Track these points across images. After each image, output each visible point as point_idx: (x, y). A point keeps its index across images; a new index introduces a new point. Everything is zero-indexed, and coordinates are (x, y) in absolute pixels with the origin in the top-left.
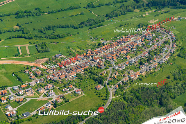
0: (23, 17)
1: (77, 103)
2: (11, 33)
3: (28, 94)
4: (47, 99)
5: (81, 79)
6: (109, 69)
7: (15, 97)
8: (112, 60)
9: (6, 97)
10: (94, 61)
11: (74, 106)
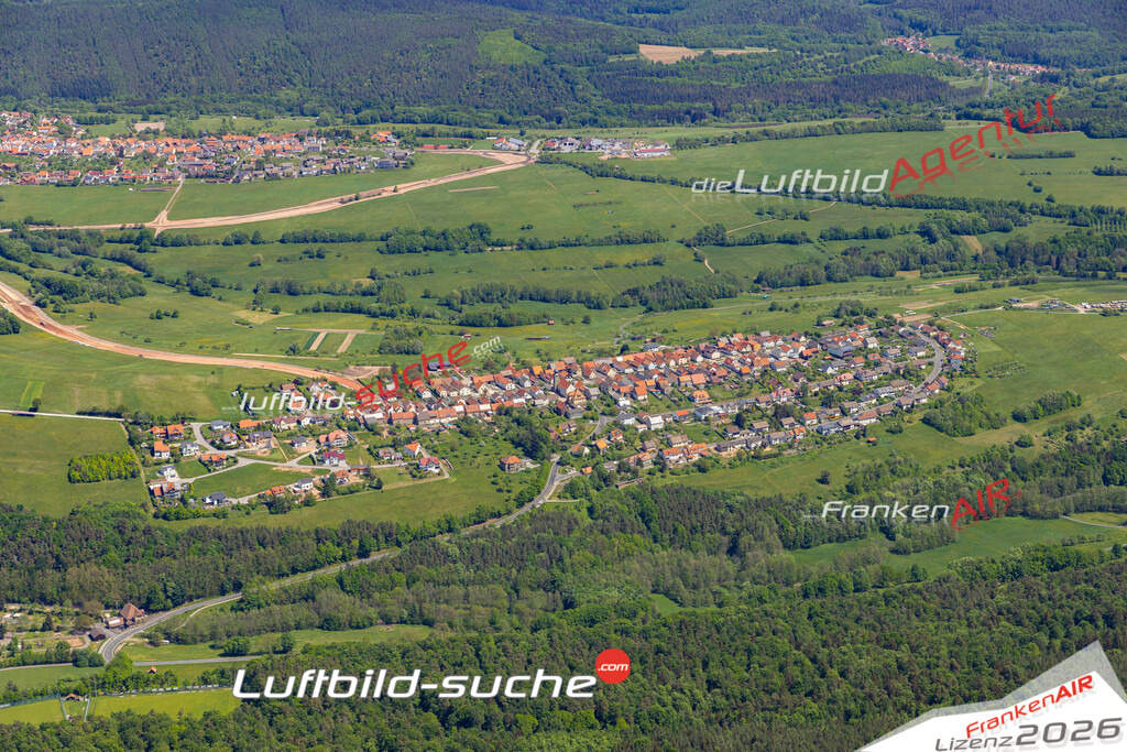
0: (410, 251)
1: (409, 495)
2: (331, 297)
3: (253, 447)
4: (309, 471)
5: (467, 434)
6: (598, 423)
7: (203, 449)
8: (632, 397)
9: (176, 445)
10: (558, 392)
11: (395, 503)
